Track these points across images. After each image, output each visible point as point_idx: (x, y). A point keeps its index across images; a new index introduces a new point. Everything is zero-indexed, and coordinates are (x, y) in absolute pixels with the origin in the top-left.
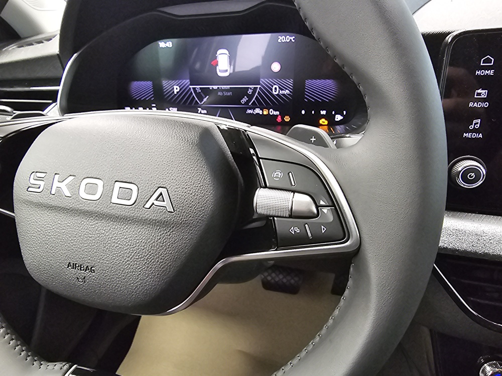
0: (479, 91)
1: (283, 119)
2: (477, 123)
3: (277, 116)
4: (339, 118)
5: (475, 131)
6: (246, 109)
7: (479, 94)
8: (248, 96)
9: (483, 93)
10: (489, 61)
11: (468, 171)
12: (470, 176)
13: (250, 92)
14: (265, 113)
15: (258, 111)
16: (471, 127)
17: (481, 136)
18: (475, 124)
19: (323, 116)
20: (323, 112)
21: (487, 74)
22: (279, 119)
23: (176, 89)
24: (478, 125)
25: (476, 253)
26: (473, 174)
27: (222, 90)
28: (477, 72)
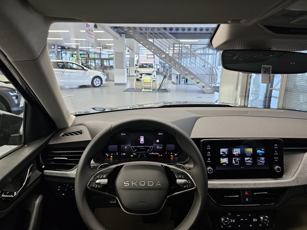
1: (160, 155)
3: (158, 155)
4: (176, 155)
5: (209, 161)
6: (149, 153)
8: (150, 149)
9: (209, 153)
10: (209, 146)
11: (210, 169)
12: (210, 171)
13: (150, 148)
14: (155, 154)
15: (153, 153)
17: (211, 162)
19: (172, 154)
20: (172, 153)
22: (159, 156)
23: (126, 147)
25: (214, 188)
27: (141, 147)
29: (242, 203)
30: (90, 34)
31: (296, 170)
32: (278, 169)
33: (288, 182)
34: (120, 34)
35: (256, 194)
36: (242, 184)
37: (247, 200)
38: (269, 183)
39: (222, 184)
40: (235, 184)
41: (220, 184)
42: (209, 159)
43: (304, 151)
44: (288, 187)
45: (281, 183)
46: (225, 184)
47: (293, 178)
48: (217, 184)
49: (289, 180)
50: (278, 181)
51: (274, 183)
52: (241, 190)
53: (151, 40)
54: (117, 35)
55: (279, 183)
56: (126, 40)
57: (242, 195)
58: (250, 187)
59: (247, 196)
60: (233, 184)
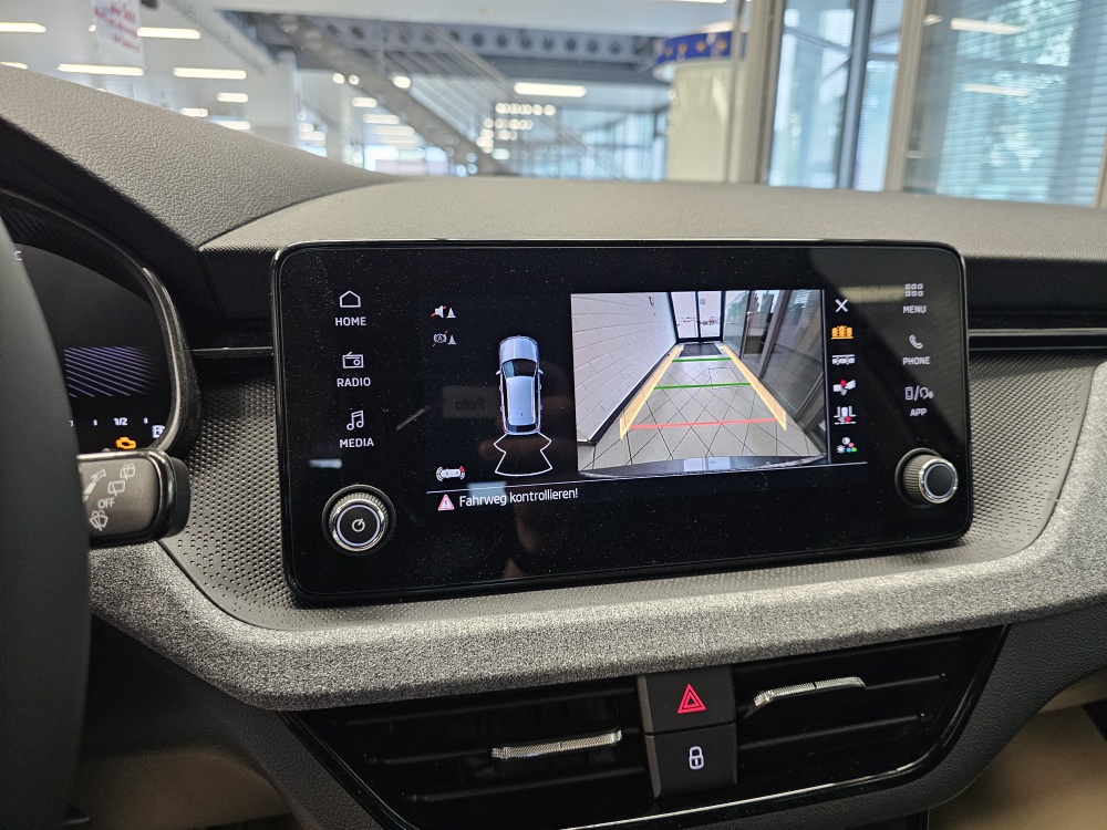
0: (349, 356)
2: (359, 418)
5: (356, 433)
7: (350, 362)
9: (359, 360)
12: (357, 527)
16: (350, 426)
17: (370, 442)
18: (357, 419)
20: (121, 422)
21: (356, 324)
24: (362, 422)
25: (385, 691)
26: (361, 521)
28: (337, 321)
29: (657, 791)
30: (120, 27)
31: (1054, 483)
32: (936, 480)
33: (1015, 576)
34: (274, 50)
35: (777, 701)
36: (645, 628)
37: (696, 760)
38: (874, 596)
39: (467, 642)
40: (584, 634)
41: (444, 647)
42: (358, 419)
43: (1090, 353)
44: (1013, 615)
45: (964, 587)
46: (495, 638)
47: (1049, 543)
48: (413, 642)
49: (1017, 561)
50: (942, 570)
51: (914, 591)
52: (642, 684)
53: (402, 82)
54: (261, 56)
55: (947, 589)
56: (300, 79)
57: (649, 726)
58: (715, 647)
59: (694, 730)
60: (565, 629)
